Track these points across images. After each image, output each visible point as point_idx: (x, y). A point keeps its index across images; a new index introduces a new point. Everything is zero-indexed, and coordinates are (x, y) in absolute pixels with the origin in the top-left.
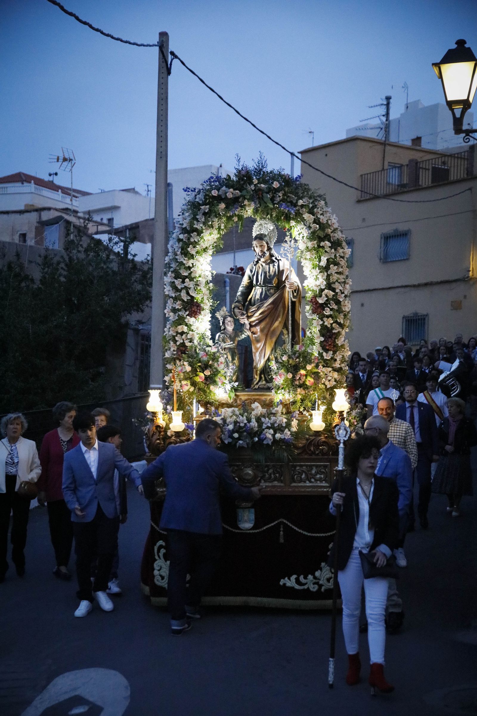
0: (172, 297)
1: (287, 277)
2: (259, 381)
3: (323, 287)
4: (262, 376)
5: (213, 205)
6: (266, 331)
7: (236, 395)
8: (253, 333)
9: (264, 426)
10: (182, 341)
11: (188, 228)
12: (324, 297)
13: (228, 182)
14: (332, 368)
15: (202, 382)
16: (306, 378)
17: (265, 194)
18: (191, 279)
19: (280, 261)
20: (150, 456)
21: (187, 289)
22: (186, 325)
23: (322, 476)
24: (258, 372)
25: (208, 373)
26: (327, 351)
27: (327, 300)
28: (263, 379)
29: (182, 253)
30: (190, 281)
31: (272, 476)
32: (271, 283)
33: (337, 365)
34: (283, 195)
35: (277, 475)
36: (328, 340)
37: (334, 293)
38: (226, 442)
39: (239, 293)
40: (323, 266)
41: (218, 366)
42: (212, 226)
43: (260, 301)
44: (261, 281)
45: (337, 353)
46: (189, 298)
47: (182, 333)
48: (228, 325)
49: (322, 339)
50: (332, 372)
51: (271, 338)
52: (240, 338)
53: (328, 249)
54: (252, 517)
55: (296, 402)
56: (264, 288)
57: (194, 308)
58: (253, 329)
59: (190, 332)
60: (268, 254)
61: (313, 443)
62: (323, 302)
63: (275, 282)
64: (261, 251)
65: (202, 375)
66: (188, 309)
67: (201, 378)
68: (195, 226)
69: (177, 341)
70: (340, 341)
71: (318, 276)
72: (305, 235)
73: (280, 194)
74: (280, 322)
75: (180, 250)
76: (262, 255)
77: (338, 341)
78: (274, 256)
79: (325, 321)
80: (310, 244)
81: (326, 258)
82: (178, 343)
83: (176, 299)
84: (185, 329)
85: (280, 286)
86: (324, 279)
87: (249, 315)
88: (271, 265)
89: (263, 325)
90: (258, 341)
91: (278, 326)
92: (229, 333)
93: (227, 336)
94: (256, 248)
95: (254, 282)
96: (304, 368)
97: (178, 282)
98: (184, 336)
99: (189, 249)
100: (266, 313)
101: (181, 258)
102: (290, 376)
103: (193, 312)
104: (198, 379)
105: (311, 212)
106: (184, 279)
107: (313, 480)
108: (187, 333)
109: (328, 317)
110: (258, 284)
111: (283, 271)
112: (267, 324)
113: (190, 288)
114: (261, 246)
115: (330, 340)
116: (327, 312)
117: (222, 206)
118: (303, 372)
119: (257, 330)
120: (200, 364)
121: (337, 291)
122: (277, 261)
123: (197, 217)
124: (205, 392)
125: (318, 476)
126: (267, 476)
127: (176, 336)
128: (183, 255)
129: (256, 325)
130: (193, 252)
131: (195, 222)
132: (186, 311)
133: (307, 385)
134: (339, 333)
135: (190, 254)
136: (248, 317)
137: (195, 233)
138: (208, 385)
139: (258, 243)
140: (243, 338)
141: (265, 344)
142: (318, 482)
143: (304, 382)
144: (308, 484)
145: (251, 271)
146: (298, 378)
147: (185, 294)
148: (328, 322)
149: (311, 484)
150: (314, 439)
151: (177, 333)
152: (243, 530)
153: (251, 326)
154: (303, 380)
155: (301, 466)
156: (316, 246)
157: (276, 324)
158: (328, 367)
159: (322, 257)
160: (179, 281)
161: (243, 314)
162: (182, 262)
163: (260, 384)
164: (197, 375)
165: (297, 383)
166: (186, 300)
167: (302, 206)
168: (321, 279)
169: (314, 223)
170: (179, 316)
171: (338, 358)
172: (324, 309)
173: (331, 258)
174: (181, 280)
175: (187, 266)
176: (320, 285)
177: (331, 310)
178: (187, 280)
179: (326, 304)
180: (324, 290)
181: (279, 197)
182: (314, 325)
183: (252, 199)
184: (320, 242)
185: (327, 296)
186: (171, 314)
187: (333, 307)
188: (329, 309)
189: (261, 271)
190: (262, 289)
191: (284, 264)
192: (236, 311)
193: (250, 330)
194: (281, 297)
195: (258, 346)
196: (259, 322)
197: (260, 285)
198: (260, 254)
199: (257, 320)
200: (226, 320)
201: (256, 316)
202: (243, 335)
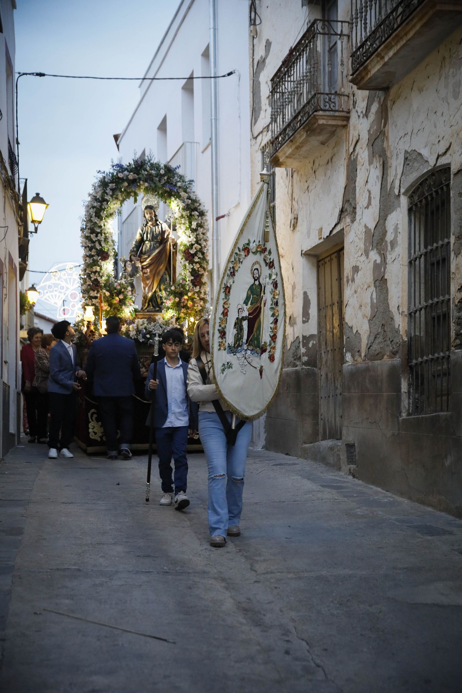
0: (88, 247)
1: (168, 235)
2: (148, 306)
3: (193, 243)
4: (150, 303)
5: (119, 183)
6: (153, 272)
7: (136, 315)
8: (144, 273)
10: (95, 278)
11: (100, 199)
12: (194, 249)
13: (129, 169)
15: (117, 303)
16: (188, 301)
17: (154, 178)
18: (102, 235)
19: (162, 224)
21: (99, 242)
22: (99, 266)
24: (147, 301)
25: (121, 297)
26: (196, 286)
27: (196, 252)
28: (151, 305)
29: (96, 216)
32: (157, 239)
34: (168, 179)
36: (196, 279)
37: (200, 247)
39: (134, 246)
40: (193, 229)
41: (127, 292)
42: (117, 198)
43: (150, 251)
44: (150, 237)
47: (95, 272)
48: (128, 267)
49: (193, 278)
51: (157, 276)
52: (136, 276)
53: (196, 217)
55: (181, 318)
57: (104, 255)
58: (145, 271)
59: (101, 271)
62: (194, 252)
63: (159, 238)
64: (150, 217)
65: (117, 298)
67: (116, 300)
68: (105, 198)
69: (91, 277)
71: (190, 235)
72: (181, 207)
73: (166, 178)
74: (163, 267)
75: (94, 214)
76: (151, 220)
77: (202, 280)
79: (194, 266)
80: (184, 213)
81: (195, 223)
82: (92, 279)
83: (91, 249)
84: (98, 269)
85: (164, 241)
86: (194, 237)
87: (142, 260)
88: (156, 227)
89: (152, 267)
90: (147, 278)
91: (162, 269)
94: (146, 215)
95: (145, 238)
96: (187, 295)
97: (93, 236)
98: (97, 274)
99: (101, 213)
100: (154, 259)
101: (96, 220)
102: (178, 300)
103: (103, 257)
104: (114, 301)
105: (185, 191)
106: (97, 234)
108: (99, 273)
109: (196, 263)
110: (148, 239)
111: (165, 231)
112: (154, 267)
113: (101, 240)
114: (151, 213)
115: (198, 278)
116: (196, 259)
117: (126, 184)
118: (186, 297)
119: (148, 271)
120: (115, 291)
121: (203, 245)
122: (160, 224)
123: (107, 191)
124: (118, 310)
128: (97, 218)
129: (147, 268)
130: (103, 215)
131: (106, 195)
132: (99, 256)
133: (188, 306)
134: (202, 275)
135: (102, 217)
136: (142, 262)
137: (105, 203)
138: (120, 305)
145: (142, 231)
146: (183, 301)
147: (98, 245)
148: (196, 266)
151: (92, 272)
153: (143, 268)
154: (186, 303)
156: (189, 215)
157: (161, 267)
159: (193, 223)
161: (138, 260)
162: (96, 223)
163: (148, 309)
164: (113, 299)
165: (182, 304)
166: (99, 249)
167: (180, 187)
168: (192, 237)
169: (187, 199)
170: (93, 260)
171: (202, 291)
172: (194, 258)
173: (199, 223)
174: (95, 235)
175: (99, 225)
176: (191, 241)
177: (199, 258)
178: (99, 235)
179: (195, 254)
180: (194, 244)
181: (165, 180)
182: (187, 268)
183: (146, 181)
184: (192, 212)
185: (196, 248)
186: (87, 258)
187: (200, 256)
188: (197, 257)
189: (149, 231)
190: (151, 243)
191: (165, 227)
192: (133, 257)
193: (142, 271)
194: (164, 249)
195: (148, 282)
196: (149, 265)
197: (149, 241)
198: (149, 219)
199: (147, 264)
200: (126, 263)
201: (147, 262)
202: (138, 274)
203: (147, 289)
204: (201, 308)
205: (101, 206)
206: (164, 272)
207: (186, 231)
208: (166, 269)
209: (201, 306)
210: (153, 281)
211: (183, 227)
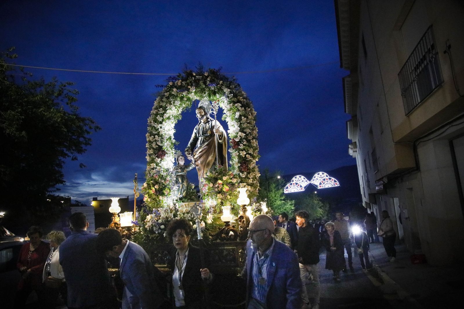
3: (238, 131)
6: (204, 164)
8: (197, 166)
14: (247, 183)
15: (154, 193)
16: (223, 186)
17: (200, 81)
19: (213, 121)
21: (156, 141)
22: (155, 163)
25: (157, 187)
26: (242, 172)
27: (241, 139)
30: (159, 137)
32: (206, 133)
33: (250, 181)
36: (243, 165)
37: (245, 135)
39: (190, 143)
40: (237, 118)
41: (165, 182)
42: (170, 104)
43: (200, 145)
44: (201, 134)
45: (250, 174)
46: (157, 146)
47: (153, 169)
48: (180, 160)
49: (239, 165)
50: (247, 186)
51: (207, 167)
52: (188, 169)
53: (240, 109)
55: (217, 204)
56: (203, 137)
57: (160, 153)
58: (196, 163)
59: (158, 167)
60: (205, 117)
61: (223, 231)
62: (238, 140)
63: (209, 133)
64: (200, 115)
65: (153, 189)
66: (157, 154)
70: (252, 166)
71: (234, 125)
74: (212, 157)
75: (153, 120)
77: (250, 166)
78: (209, 119)
79: (240, 153)
80: (229, 107)
81: (238, 114)
83: (150, 149)
84: (155, 165)
85: (212, 135)
86: (238, 126)
87: (194, 154)
89: (202, 159)
90: (200, 170)
91: (211, 160)
92: (181, 166)
93: (179, 168)
95: (197, 135)
96: (221, 179)
97: (151, 138)
98: (154, 171)
99: (157, 118)
100: (204, 152)
101: (153, 124)
102: (211, 185)
103: (160, 155)
104: (152, 192)
105: (228, 87)
106: (154, 135)
107: (224, 261)
108: (156, 168)
109: (242, 150)
110: (199, 135)
111: (214, 126)
112: (204, 158)
113: (158, 141)
114: (200, 113)
116: (241, 147)
118: (220, 182)
119: (198, 163)
120: (152, 182)
121: (248, 133)
123: (163, 100)
125: (228, 257)
128: (154, 122)
129: (198, 160)
130: (160, 119)
132: (155, 155)
133: (224, 191)
134: (251, 161)
135: (159, 121)
137: (161, 109)
138: (157, 195)
140: (190, 169)
141: (204, 172)
143: (222, 189)
146: (217, 186)
147: (155, 145)
148: (242, 154)
150: (224, 228)
153: (195, 161)
154: (220, 188)
156: (232, 107)
157: (210, 158)
158: (244, 182)
159: (236, 113)
161: (190, 154)
162: (154, 126)
164: (150, 189)
165: (217, 190)
166: (155, 148)
167: (222, 85)
170: (152, 158)
172: (239, 145)
173: (242, 113)
175: (157, 128)
176: (235, 130)
177: (244, 145)
178: (156, 136)
181: (208, 80)
182: (234, 155)
183: (192, 85)
184: (235, 104)
185: (240, 136)
186: (149, 158)
187: (245, 143)
188: (242, 144)
189: (200, 128)
190: (202, 138)
194: (213, 141)
195: (200, 173)
196: (200, 158)
198: (200, 118)
199: (198, 157)
200: (179, 158)
201: (197, 154)
202: (190, 167)
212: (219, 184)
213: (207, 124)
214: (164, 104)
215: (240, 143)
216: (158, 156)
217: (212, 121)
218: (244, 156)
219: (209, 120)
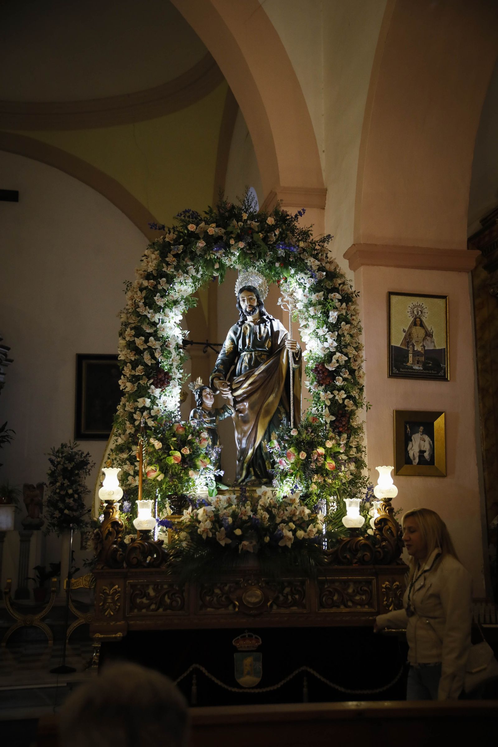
0: (130, 362)
2: (246, 477)
3: (332, 350)
4: (251, 469)
5: (189, 244)
6: (257, 408)
8: (239, 411)
9: (278, 520)
10: (142, 420)
11: (155, 273)
12: (335, 363)
13: (208, 218)
14: (348, 456)
15: (177, 464)
16: (325, 460)
17: (256, 233)
18: (157, 339)
19: (273, 321)
20: (102, 568)
21: (152, 351)
22: (149, 397)
23: (364, 597)
24: (245, 465)
25: (186, 451)
26: (340, 434)
27: (338, 367)
28: (253, 473)
29: (145, 304)
31: (290, 597)
32: (263, 346)
34: (281, 234)
35: (297, 597)
36: (340, 420)
37: (347, 359)
38: (223, 543)
39: (218, 361)
40: (332, 323)
41: (200, 443)
42: (186, 272)
43: (249, 369)
44: (249, 344)
45: (351, 438)
46: (154, 362)
47: (143, 409)
48: (206, 398)
49: (333, 418)
52: (221, 416)
53: (338, 304)
54: (259, 666)
55: (311, 494)
56: (253, 353)
57: (161, 377)
58: (239, 406)
59: (154, 407)
61: (348, 546)
62: (334, 369)
63: (268, 344)
64: (249, 306)
65: (178, 454)
66: (153, 377)
67: (176, 459)
68: (163, 270)
69: (135, 420)
70: (356, 423)
71: (326, 336)
72: (308, 286)
73: (277, 233)
75: (143, 301)
76: (250, 311)
77: (353, 422)
79: (336, 395)
80: (314, 297)
81: (336, 315)
82: (137, 423)
83: (134, 365)
84: (148, 403)
86: (334, 340)
87: (234, 387)
88: (261, 325)
89: (253, 399)
90: (245, 421)
91: (272, 402)
92: (208, 409)
93: (205, 412)
94: (242, 303)
95: (240, 347)
96: (323, 445)
97: (139, 342)
98: (145, 413)
99: (156, 298)
100: (257, 384)
102: (303, 455)
103: (159, 381)
104: (172, 461)
105: (315, 257)
106: (147, 337)
107: (350, 604)
108: (150, 409)
109: (339, 389)
110: (246, 348)
111: (278, 332)
112: (258, 399)
113: (155, 349)
114: (250, 300)
115: (343, 419)
116: (339, 382)
117: (201, 244)
118: (321, 450)
119: (245, 406)
120: (175, 439)
121: (351, 356)
122: (269, 321)
123: (167, 259)
124: (180, 479)
125: (357, 598)
126: (281, 598)
127: (135, 413)
128: (147, 307)
129: (243, 400)
130: (161, 303)
131: (164, 266)
132: (149, 379)
133: (326, 470)
134: (353, 413)
135: (157, 305)
136: (233, 391)
137: (164, 279)
138: (185, 469)
139: (246, 296)
140: (226, 417)
142: (359, 607)
143: (324, 464)
144: (343, 609)
145: (235, 333)
146: (315, 458)
147: (149, 357)
148: (340, 396)
149: (347, 610)
150: (349, 541)
151: (136, 408)
152: (245, 688)
153: (236, 402)
154: (322, 462)
155: (333, 582)
156: (322, 299)
157: (271, 398)
159: (331, 313)
160: (141, 339)
161: (226, 386)
162: (146, 316)
163: (246, 481)
164: (169, 455)
165: (313, 466)
166: (150, 365)
167: (304, 250)
168: (330, 341)
169: (319, 270)
170: (139, 386)
171: (354, 444)
172: (334, 379)
173: (342, 314)
174: (143, 338)
175: (153, 321)
176: (328, 348)
177: (345, 379)
178: (152, 338)
179: (337, 372)
180: (334, 353)
181: (275, 235)
182: (322, 399)
183: (239, 238)
184: (328, 294)
185: (338, 361)
186: (129, 384)
187: (346, 376)
188: (341, 378)
189: (248, 332)
190: (251, 355)
191: (277, 325)
192: (216, 382)
193: (234, 407)
194: (277, 364)
195: (246, 428)
196: (248, 396)
197: (249, 350)
199: (244, 393)
200: (203, 392)
201: (243, 389)
202: (226, 413)
203: (244, 441)
204: (351, 477)
205: (155, 287)
206: (278, 409)
207: (317, 330)
208: (281, 403)
209: (352, 474)
210: (255, 427)
211: (313, 324)
212: (319, 455)
213: (262, 326)
214: (170, 270)
215: (335, 374)
216: (155, 383)
217: (271, 320)
218: (341, 402)
219: (265, 317)
